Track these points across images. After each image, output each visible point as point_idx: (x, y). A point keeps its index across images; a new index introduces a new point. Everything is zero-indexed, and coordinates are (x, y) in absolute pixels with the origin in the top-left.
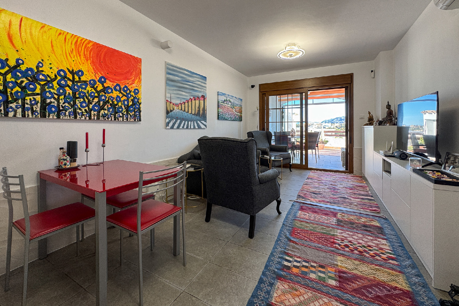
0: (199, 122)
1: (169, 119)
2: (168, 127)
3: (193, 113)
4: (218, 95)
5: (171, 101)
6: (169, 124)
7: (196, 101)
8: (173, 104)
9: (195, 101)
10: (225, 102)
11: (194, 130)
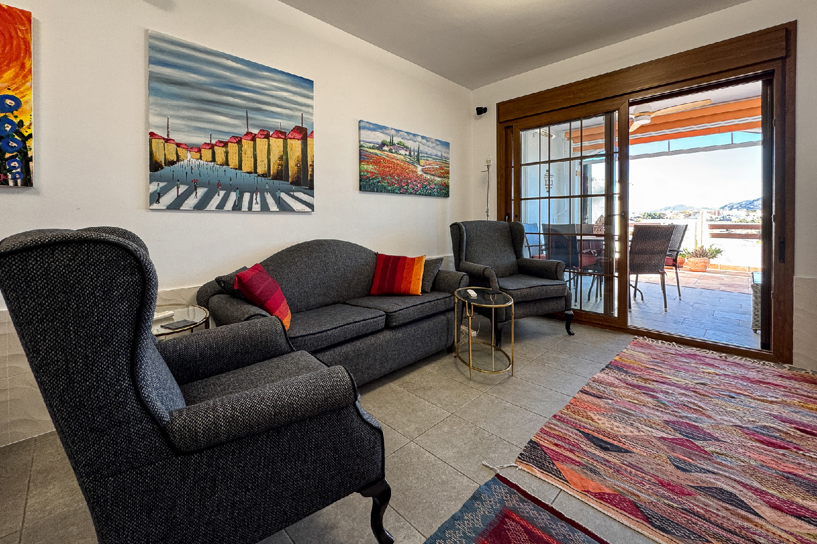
0: (283, 196)
1: (162, 184)
2: (155, 206)
3: (261, 169)
4: (360, 128)
5: (168, 135)
6: (159, 197)
7: (272, 140)
8: (178, 145)
9: (269, 141)
10: (386, 148)
11: (265, 217)
